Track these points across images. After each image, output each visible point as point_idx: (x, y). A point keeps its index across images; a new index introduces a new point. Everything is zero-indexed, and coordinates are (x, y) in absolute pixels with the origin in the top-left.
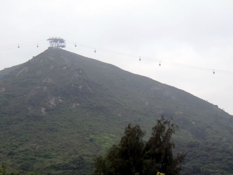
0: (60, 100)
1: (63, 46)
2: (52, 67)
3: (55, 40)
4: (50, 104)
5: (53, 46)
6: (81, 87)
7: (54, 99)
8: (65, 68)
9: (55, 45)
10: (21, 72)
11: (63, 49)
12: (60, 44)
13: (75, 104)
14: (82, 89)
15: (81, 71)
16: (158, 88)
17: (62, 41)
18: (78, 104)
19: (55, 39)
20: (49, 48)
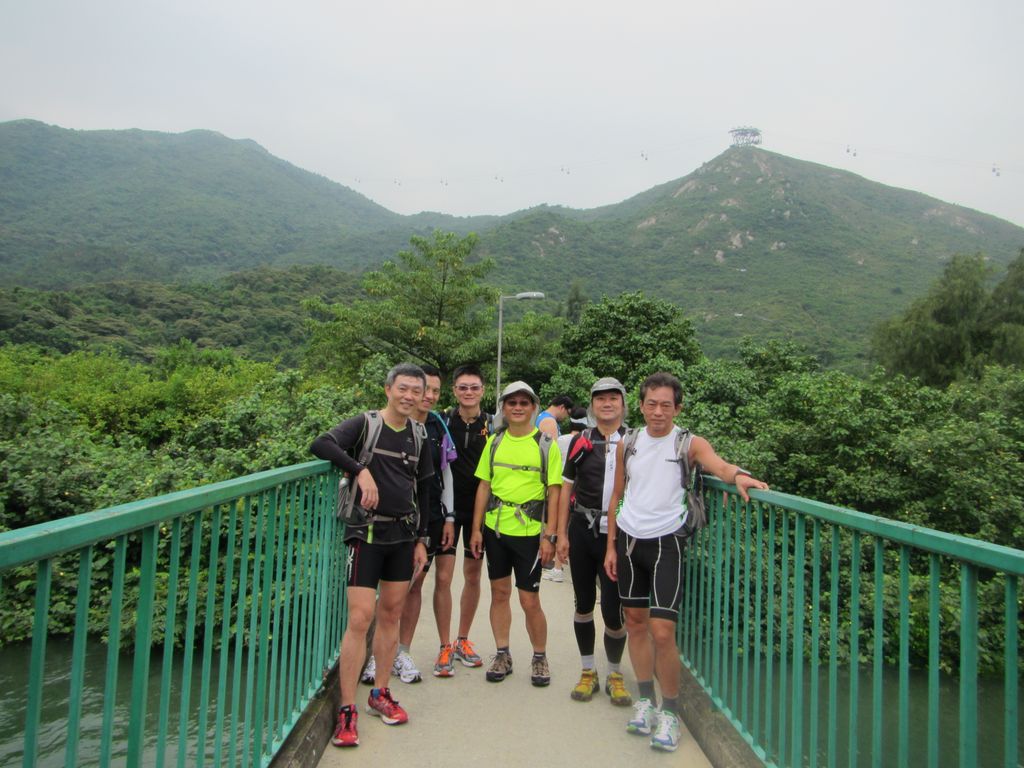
0: (751, 238)
1: (756, 143)
2: (737, 179)
3: (744, 132)
4: (731, 244)
5: (740, 143)
6: (788, 213)
7: (738, 235)
8: (760, 180)
9: (742, 141)
10: (682, 190)
11: (757, 146)
12: (752, 138)
13: (776, 244)
14: (790, 217)
15: (788, 185)
16: (940, 213)
17: (755, 133)
18: (782, 244)
19: (743, 130)
20: (732, 146)
